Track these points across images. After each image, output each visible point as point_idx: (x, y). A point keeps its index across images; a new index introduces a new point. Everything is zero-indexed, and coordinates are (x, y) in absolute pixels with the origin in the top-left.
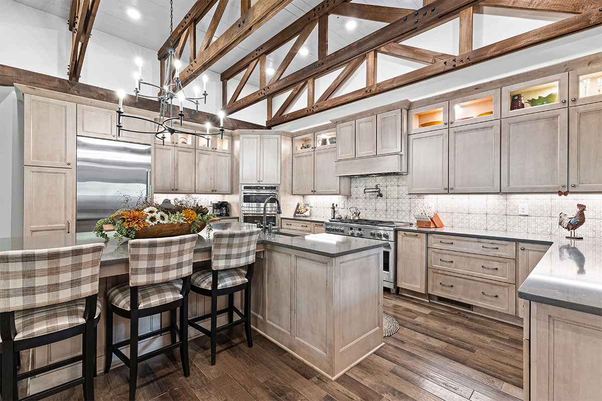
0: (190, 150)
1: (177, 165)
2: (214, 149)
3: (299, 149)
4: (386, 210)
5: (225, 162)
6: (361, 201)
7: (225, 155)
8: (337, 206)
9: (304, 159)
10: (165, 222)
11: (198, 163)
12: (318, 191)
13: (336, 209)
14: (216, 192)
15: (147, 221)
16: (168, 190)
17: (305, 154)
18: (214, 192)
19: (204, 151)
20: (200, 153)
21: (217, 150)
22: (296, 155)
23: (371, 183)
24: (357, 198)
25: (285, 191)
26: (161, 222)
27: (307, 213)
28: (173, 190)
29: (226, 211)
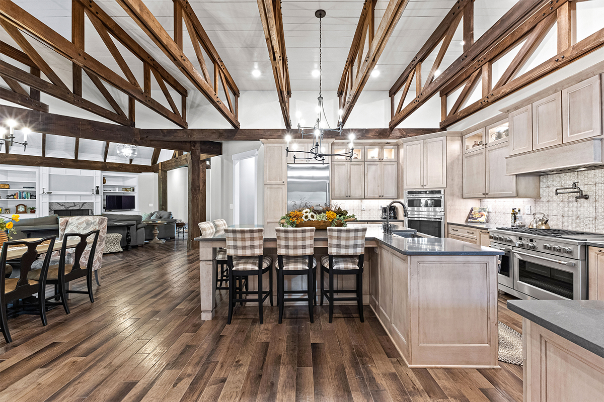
0: (360, 163)
1: (350, 177)
2: (381, 160)
3: (471, 147)
4: (596, 218)
5: (391, 170)
6: (555, 204)
7: (392, 163)
8: (519, 211)
9: (475, 158)
10: (314, 220)
11: (367, 174)
12: (491, 194)
13: (518, 215)
14: (383, 198)
15: (303, 218)
16: (343, 197)
17: (475, 153)
18: (381, 197)
19: (373, 162)
20: (368, 165)
21: (383, 160)
22: (467, 155)
23: (568, 180)
24: (548, 201)
25: (452, 195)
26: (311, 219)
27: (483, 219)
28: (347, 197)
29: (394, 214)
